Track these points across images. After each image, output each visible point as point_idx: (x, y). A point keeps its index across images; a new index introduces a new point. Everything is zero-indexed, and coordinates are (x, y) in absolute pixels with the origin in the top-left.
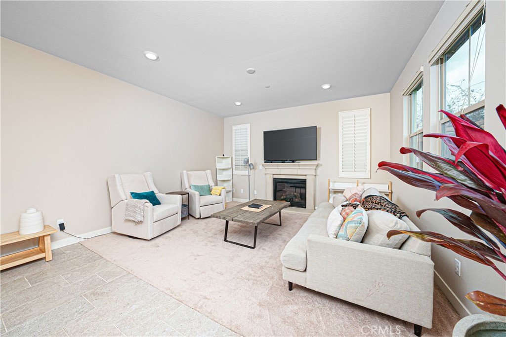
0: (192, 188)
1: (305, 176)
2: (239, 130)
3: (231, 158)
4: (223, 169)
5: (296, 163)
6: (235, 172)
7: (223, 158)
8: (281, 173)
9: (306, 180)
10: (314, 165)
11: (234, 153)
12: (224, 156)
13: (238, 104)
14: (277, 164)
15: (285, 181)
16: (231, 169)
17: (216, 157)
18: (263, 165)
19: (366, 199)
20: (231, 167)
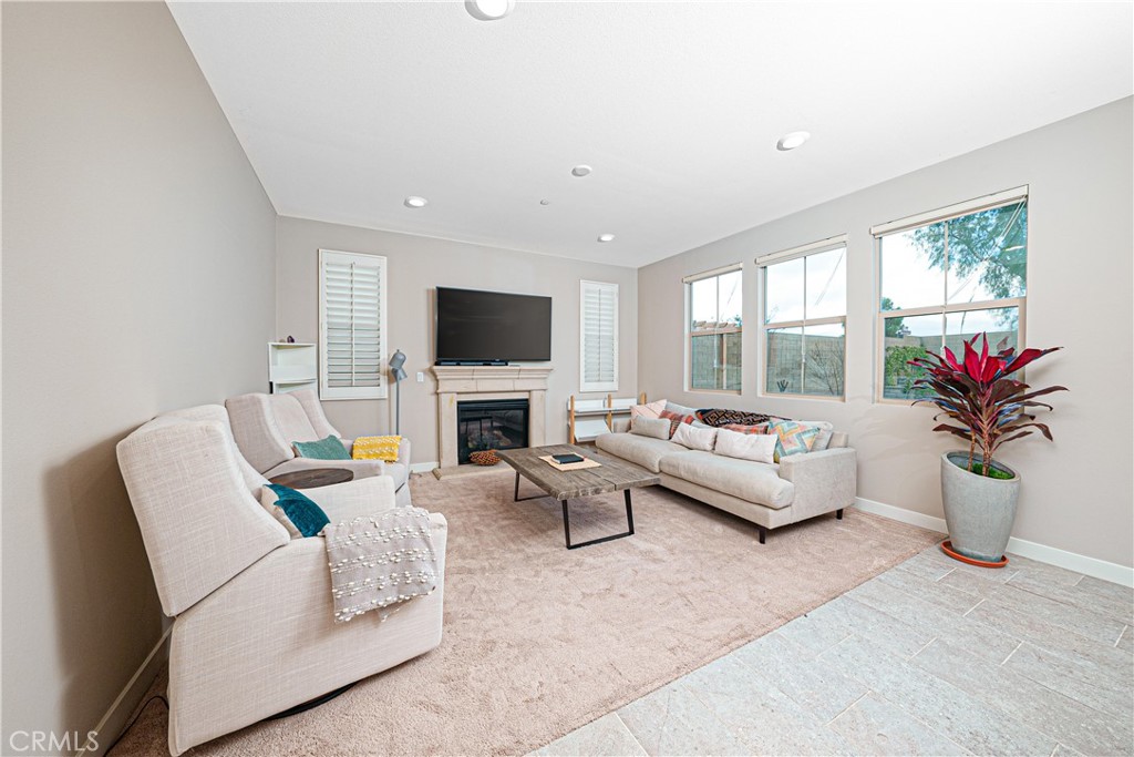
0: (302, 453)
1: (528, 394)
5: (512, 366)
6: (328, 393)
7: (279, 348)
8: (480, 389)
9: (528, 399)
10: (547, 370)
11: (324, 333)
12: (291, 340)
13: (417, 202)
14: (472, 368)
15: (485, 405)
16: (316, 384)
17: (270, 344)
18: (433, 373)
19: (705, 416)
20: (316, 377)
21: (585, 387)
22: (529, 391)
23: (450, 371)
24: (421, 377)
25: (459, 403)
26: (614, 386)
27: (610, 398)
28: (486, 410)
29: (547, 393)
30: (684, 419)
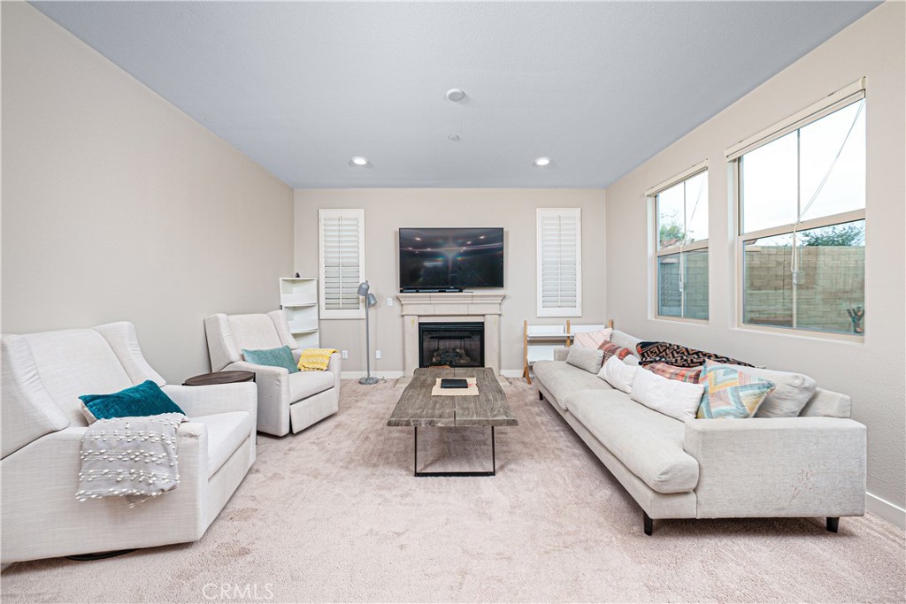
0: (246, 358)
1: (482, 317)
2: (333, 220)
3: (315, 282)
4: (295, 309)
5: (467, 293)
6: (325, 314)
7: (293, 281)
8: (436, 313)
9: (483, 323)
10: (500, 296)
11: (322, 270)
12: (298, 276)
13: (360, 161)
14: (429, 294)
15: (443, 327)
16: (317, 307)
17: (281, 279)
18: (398, 298)
19: (645, 349)
20: (316, 302)
21: (541, 312)
22: (484, 315)
23: (412, 297)
24: (390, 302)
25: (420, 324)
26: (577, 311)
27: (568, 324)
28: (445, 330)
29: (502, 318)
30: (618, 351)
